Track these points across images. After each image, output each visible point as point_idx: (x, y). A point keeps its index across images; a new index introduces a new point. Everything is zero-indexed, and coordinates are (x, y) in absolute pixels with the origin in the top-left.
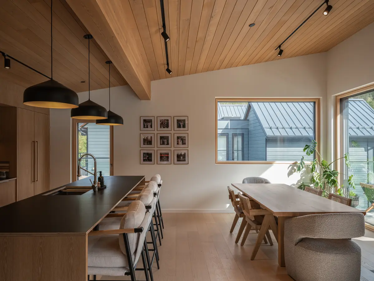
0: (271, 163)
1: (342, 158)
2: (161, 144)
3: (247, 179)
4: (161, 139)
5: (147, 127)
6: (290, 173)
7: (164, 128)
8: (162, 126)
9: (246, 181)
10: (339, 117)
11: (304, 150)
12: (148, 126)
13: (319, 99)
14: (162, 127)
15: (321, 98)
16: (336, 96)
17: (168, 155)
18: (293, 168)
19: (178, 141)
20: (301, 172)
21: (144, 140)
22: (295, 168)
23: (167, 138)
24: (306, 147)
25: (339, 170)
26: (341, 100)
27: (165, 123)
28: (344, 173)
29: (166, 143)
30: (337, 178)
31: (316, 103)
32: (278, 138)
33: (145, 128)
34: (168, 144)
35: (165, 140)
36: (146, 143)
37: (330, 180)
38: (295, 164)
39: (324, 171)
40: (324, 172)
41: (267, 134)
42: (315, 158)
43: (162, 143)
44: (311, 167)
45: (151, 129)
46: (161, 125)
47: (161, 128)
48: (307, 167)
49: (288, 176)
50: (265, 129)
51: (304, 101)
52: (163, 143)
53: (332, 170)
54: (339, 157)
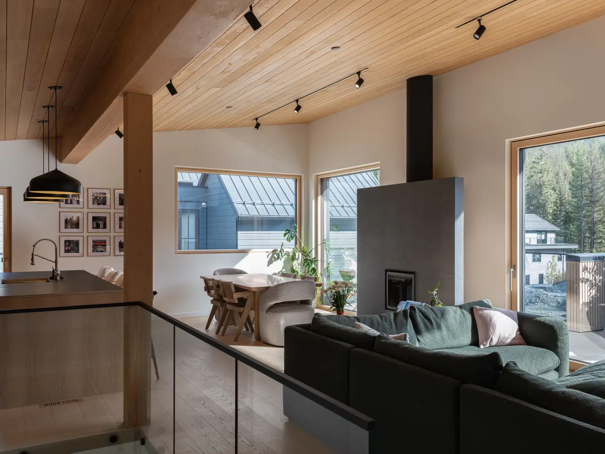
0: (245, 252)
1: (322, 243)
2: (93, 228)
3: (219, 271)
4: (93, 220)
5: (71, 203)
6: (270, 262)
7: (98, 204)
8: (95, 201)
9: (217, 273)
10: (319, 198)
11: (285, 235)
12: (73, 201)
13: (300, 176)
14: (96, 203)
15: (303, 175)
16: (318, 175)
17: (105, 242)
18: (273, 256)
19: (120, 224)
20: (283, 259)
21: (66, 221)
22: (275, 256)
23: (104, 219)
24: (287, 232)
25: (319, 258)
26: (322, 180)
27: (100, 198)
28: (325, 261)
29: (101, 226)
30: (317, 266)
31: (298, 180)
32: (255, 219)
33: (68, 204)
34: (105, 227)
35: (101, 222)
36: (69, 226)
37: (311, 268)
38: (275, 251)
39: (305, 258)
40: (305, 260)
41: (239, 213)
42: (296, 244)
43: (95, 226)
44: (291, 254)
45: (77, 206)
46: (93, 200)
47: (93, 204)
48: (288, 254)
49: (268, 265)
50: (235, 205)
51: (285, 176)
52: (98, 227)
53: (313, 257)
54: (319, 242)
